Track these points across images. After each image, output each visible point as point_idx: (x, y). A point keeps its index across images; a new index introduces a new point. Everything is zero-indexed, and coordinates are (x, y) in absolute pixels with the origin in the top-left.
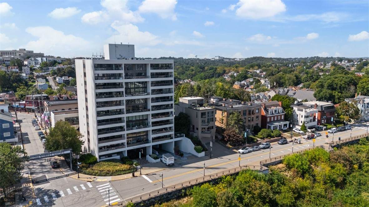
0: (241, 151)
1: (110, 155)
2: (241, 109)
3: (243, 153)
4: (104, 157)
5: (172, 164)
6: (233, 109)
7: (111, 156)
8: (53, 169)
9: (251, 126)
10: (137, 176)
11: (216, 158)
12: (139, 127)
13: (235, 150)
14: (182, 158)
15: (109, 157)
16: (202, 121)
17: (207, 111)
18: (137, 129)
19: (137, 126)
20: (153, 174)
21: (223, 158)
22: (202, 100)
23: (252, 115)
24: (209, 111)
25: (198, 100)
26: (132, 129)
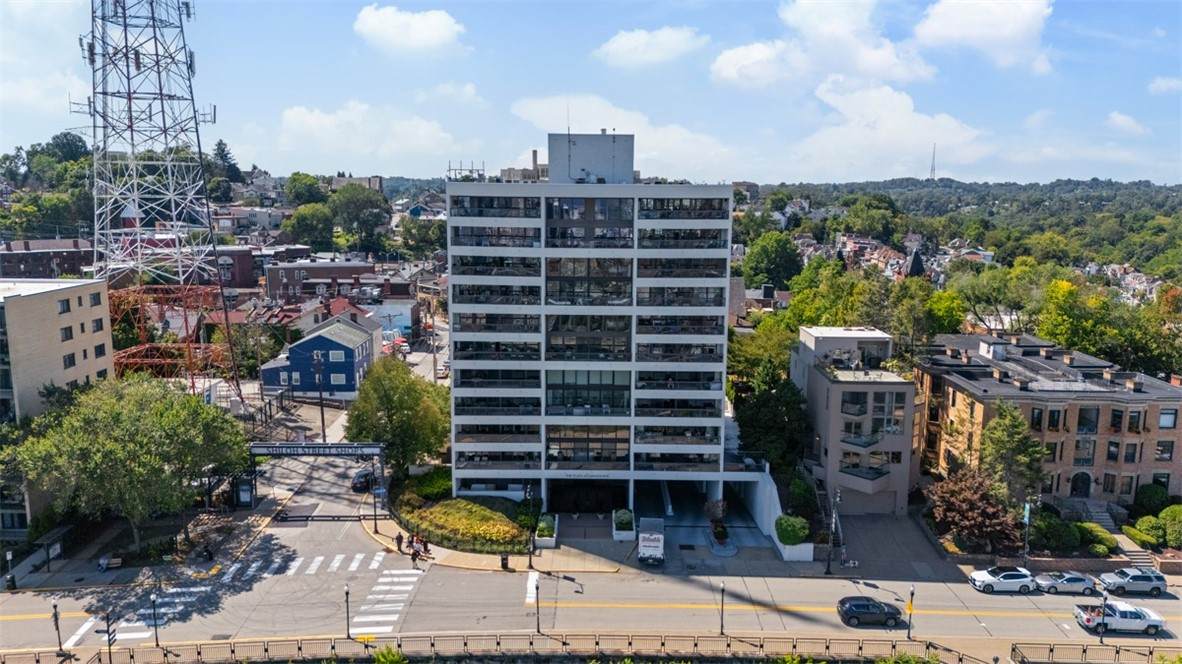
0: (982, 576)
1: (501, 484)
2: (1061, 400)
3: (988, 589)
4: (483, 486)
5: (655, 559)
6: (1032, 394)
7: (506, 489)
8: (351, 492)
9: (1119, 482)
10: (514, 571)
11: (850, 579)
12: (596, 409)
13: (965, 568)
14: (717, 547)
15: (498, 488)
16: (848, 427)
17: (871, 391)
18: (586, 414)
19: (588, 406)
20: (565, 578)
21: (877, 587)
22: (883, 343)
23: (1127, 434)
24: (880, 389)
25: (862, 343)
26: (570, 413)
